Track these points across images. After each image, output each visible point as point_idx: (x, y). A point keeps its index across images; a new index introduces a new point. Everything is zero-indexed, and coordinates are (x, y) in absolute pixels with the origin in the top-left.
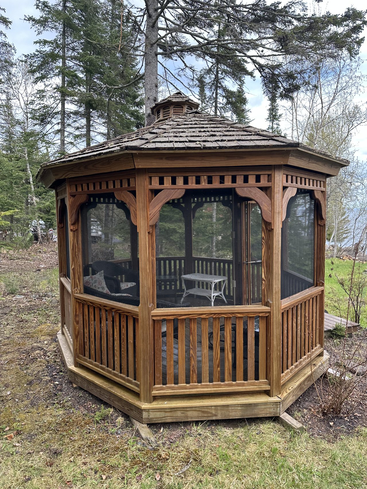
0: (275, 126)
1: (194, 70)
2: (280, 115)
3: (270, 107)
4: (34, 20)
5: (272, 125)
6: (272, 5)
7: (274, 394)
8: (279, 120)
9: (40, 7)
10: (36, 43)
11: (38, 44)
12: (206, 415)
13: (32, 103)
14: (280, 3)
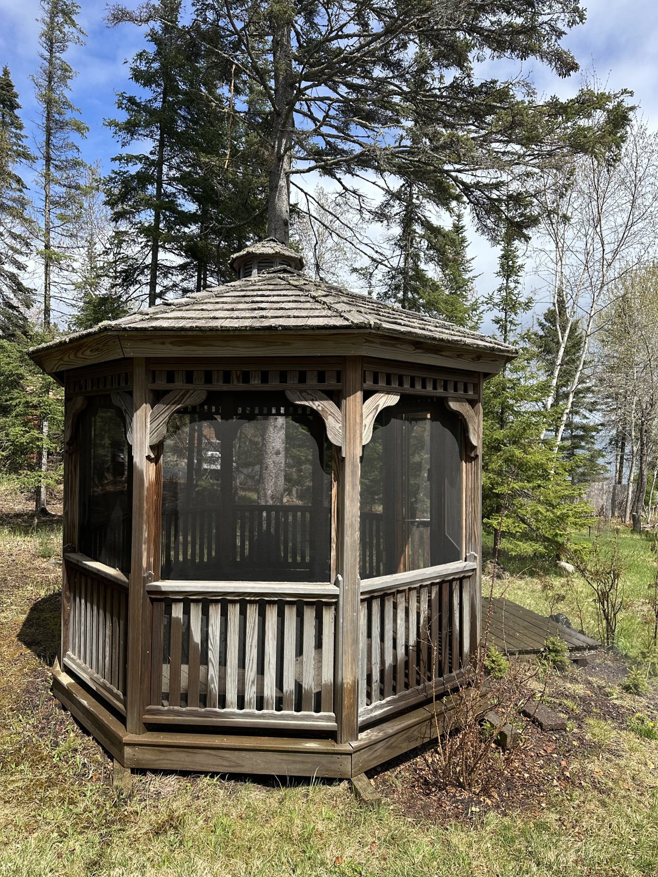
0: (512, 285)
1: (359, 196)
2: (521, 267)
3: (503, 252)
4: (117, 125)
5: (507, 282)
6: (482, 85)
7: (344, 738)
8: (519, 274)
9: (123, 106)
10: (113, 159)
11: (118, 162)
12: (226, 763)
13: (107, 252)
14: (496, 82)
